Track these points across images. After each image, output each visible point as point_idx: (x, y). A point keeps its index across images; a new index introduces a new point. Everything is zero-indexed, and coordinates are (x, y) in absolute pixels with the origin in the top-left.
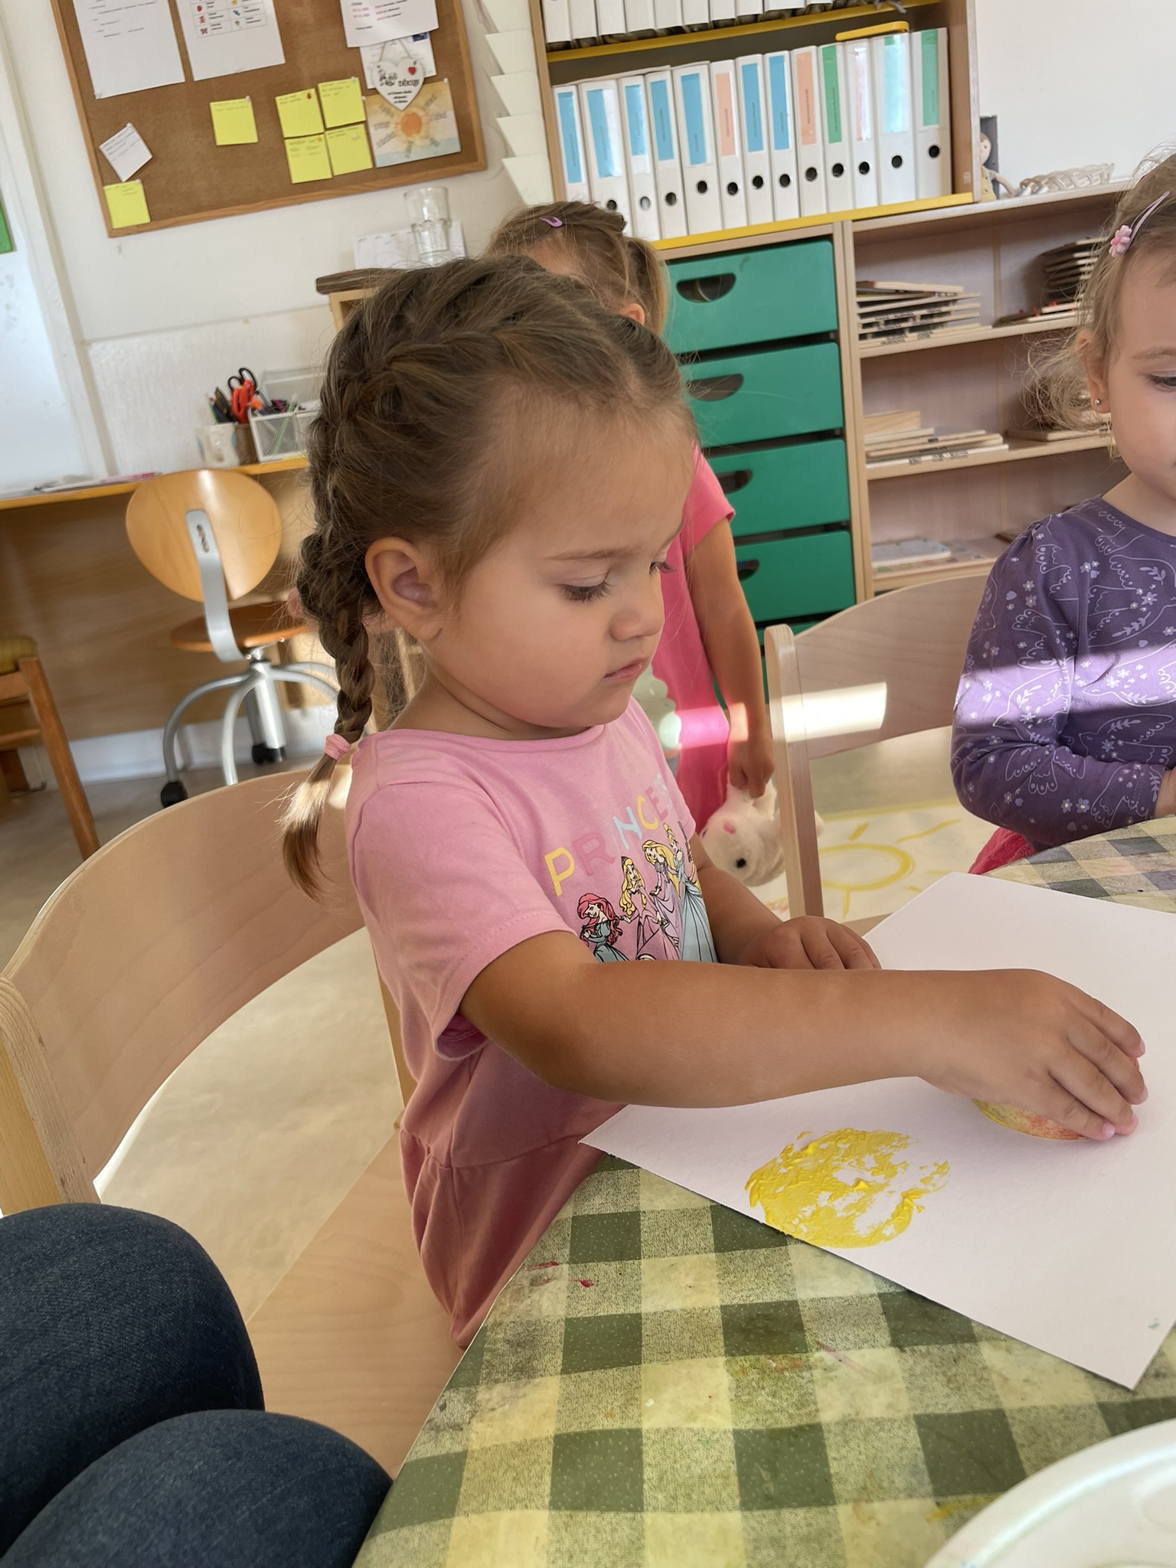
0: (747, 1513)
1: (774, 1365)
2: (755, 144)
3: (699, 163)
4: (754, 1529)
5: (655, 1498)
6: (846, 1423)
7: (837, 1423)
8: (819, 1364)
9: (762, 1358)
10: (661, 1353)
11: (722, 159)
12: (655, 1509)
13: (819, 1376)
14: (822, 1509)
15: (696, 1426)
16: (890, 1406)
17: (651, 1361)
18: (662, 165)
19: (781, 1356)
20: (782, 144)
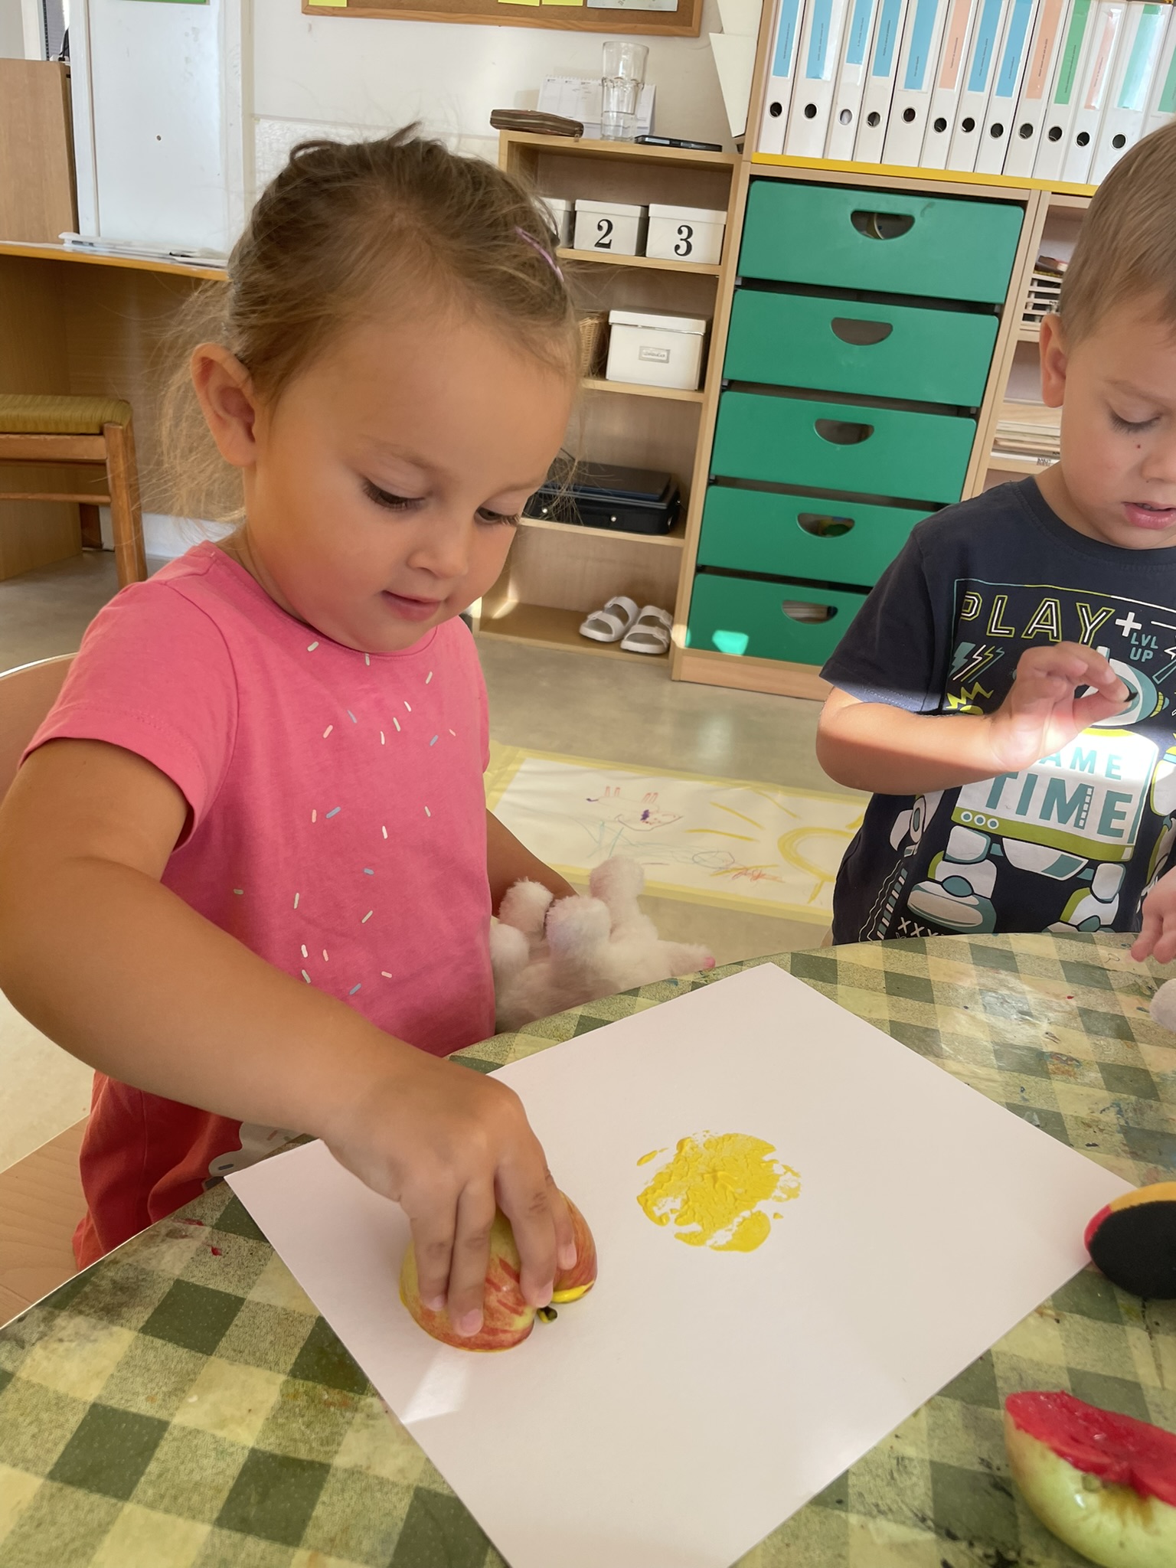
0: (217, 1530)
1: (326, 1397)
2: (977, 84)
3: (914, 88)
4: (213, 1546)
5: (145, 1492)
6: (354, 1473)
7: (346, 1470)
8: (365, 1409)
9: (319, 1387)
10: (235, 1351)
11: (938, 90)
12: (139, 1502)
13: (359, 1421)
14: (284, 1547)
15: (220, 1434)
16: (401, 1471)
17: (221, 1355)
18: (874, 80)
19: (337, 1390)
20: (1004, 90)
